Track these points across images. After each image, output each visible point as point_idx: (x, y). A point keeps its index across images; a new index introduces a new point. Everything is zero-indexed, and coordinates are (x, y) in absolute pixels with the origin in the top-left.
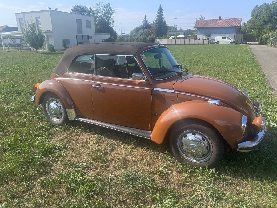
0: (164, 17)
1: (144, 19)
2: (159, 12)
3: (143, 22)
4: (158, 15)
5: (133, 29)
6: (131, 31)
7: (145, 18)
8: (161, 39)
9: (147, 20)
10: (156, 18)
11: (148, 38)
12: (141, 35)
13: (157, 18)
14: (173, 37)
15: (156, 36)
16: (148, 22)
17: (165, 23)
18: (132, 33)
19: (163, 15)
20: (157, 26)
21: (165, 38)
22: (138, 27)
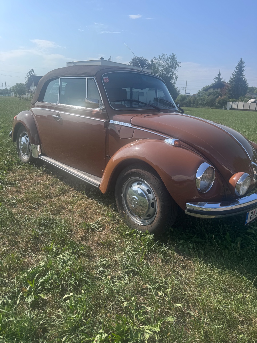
0: (244, 74)
1: (217, 76)
2: (238, 68)
3: (216, 80)
4: (237, 70)
5: (202, 88)
6: (198, 91)
7: (219, 75)
8: (236, 101)
9: (221, 78)
10: (233, 75)
11: (217, 100)
12: (208, 96)
13: (235, 75)
14: (253, 100)
15: (230, 98)
16: (222, 80)
17: (246, 82)
18: (199, 93)
19: (243, 71)
20: (233, 85)
21: (242, 101)
22: (209, 86)
